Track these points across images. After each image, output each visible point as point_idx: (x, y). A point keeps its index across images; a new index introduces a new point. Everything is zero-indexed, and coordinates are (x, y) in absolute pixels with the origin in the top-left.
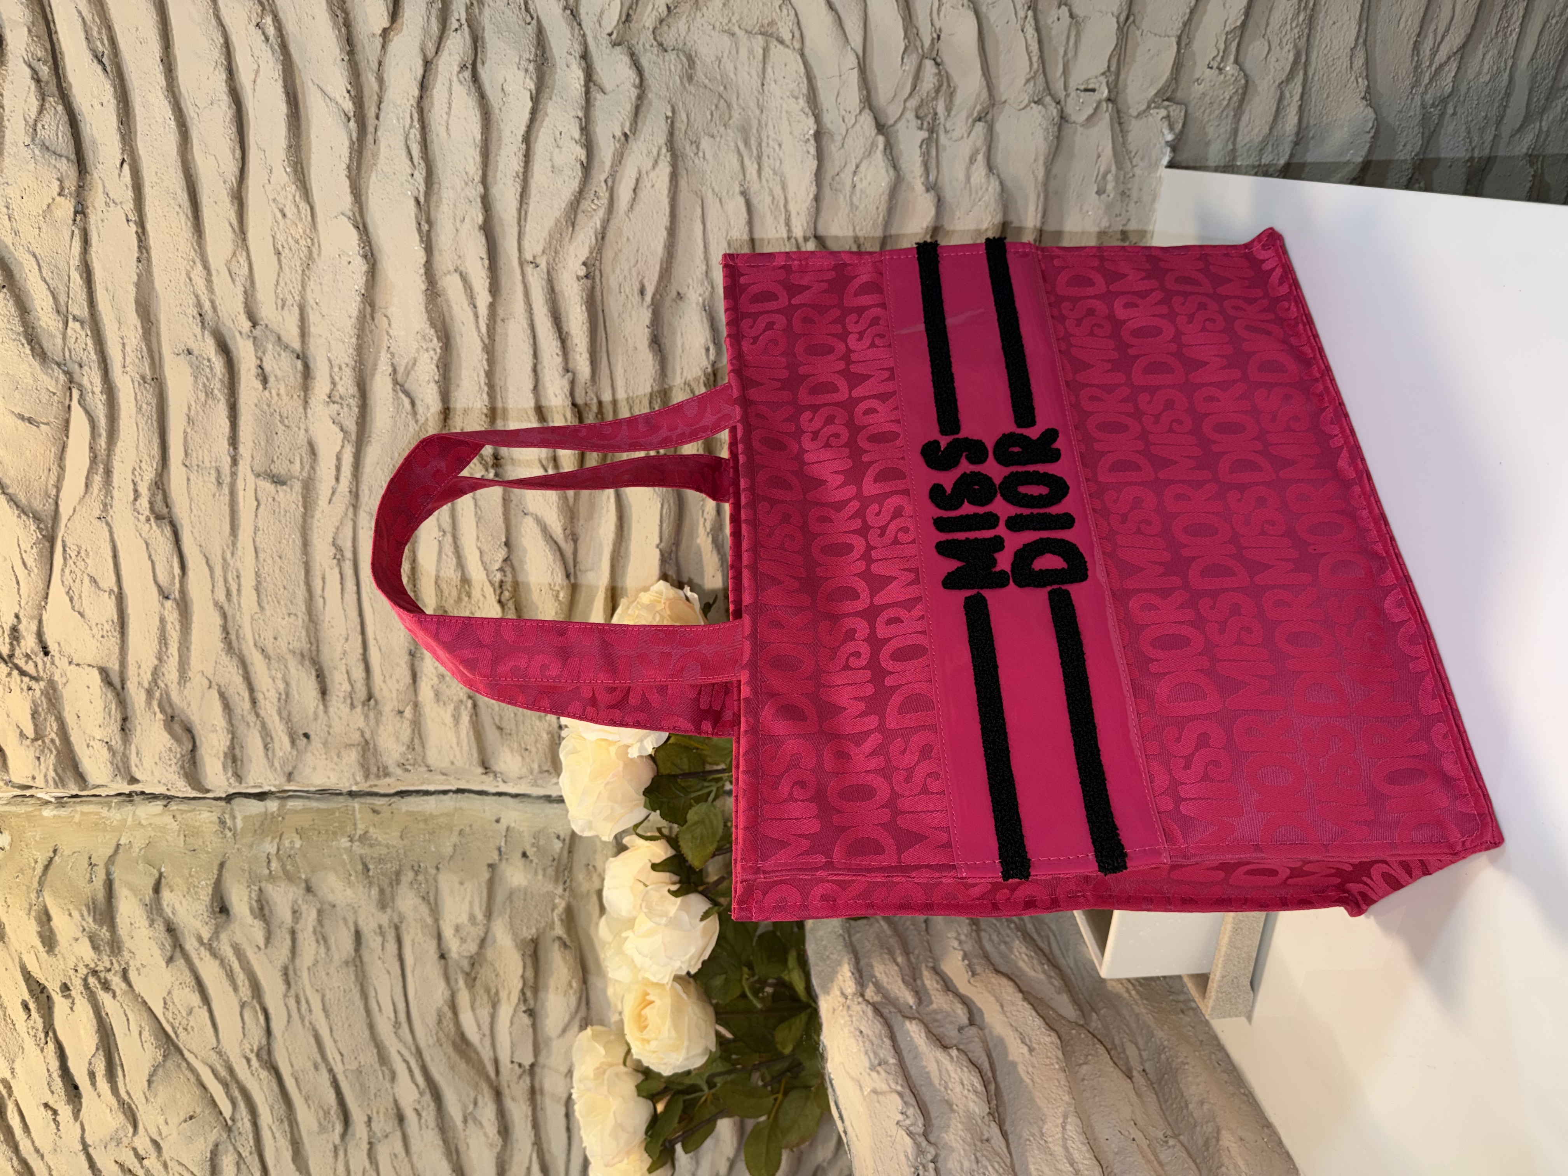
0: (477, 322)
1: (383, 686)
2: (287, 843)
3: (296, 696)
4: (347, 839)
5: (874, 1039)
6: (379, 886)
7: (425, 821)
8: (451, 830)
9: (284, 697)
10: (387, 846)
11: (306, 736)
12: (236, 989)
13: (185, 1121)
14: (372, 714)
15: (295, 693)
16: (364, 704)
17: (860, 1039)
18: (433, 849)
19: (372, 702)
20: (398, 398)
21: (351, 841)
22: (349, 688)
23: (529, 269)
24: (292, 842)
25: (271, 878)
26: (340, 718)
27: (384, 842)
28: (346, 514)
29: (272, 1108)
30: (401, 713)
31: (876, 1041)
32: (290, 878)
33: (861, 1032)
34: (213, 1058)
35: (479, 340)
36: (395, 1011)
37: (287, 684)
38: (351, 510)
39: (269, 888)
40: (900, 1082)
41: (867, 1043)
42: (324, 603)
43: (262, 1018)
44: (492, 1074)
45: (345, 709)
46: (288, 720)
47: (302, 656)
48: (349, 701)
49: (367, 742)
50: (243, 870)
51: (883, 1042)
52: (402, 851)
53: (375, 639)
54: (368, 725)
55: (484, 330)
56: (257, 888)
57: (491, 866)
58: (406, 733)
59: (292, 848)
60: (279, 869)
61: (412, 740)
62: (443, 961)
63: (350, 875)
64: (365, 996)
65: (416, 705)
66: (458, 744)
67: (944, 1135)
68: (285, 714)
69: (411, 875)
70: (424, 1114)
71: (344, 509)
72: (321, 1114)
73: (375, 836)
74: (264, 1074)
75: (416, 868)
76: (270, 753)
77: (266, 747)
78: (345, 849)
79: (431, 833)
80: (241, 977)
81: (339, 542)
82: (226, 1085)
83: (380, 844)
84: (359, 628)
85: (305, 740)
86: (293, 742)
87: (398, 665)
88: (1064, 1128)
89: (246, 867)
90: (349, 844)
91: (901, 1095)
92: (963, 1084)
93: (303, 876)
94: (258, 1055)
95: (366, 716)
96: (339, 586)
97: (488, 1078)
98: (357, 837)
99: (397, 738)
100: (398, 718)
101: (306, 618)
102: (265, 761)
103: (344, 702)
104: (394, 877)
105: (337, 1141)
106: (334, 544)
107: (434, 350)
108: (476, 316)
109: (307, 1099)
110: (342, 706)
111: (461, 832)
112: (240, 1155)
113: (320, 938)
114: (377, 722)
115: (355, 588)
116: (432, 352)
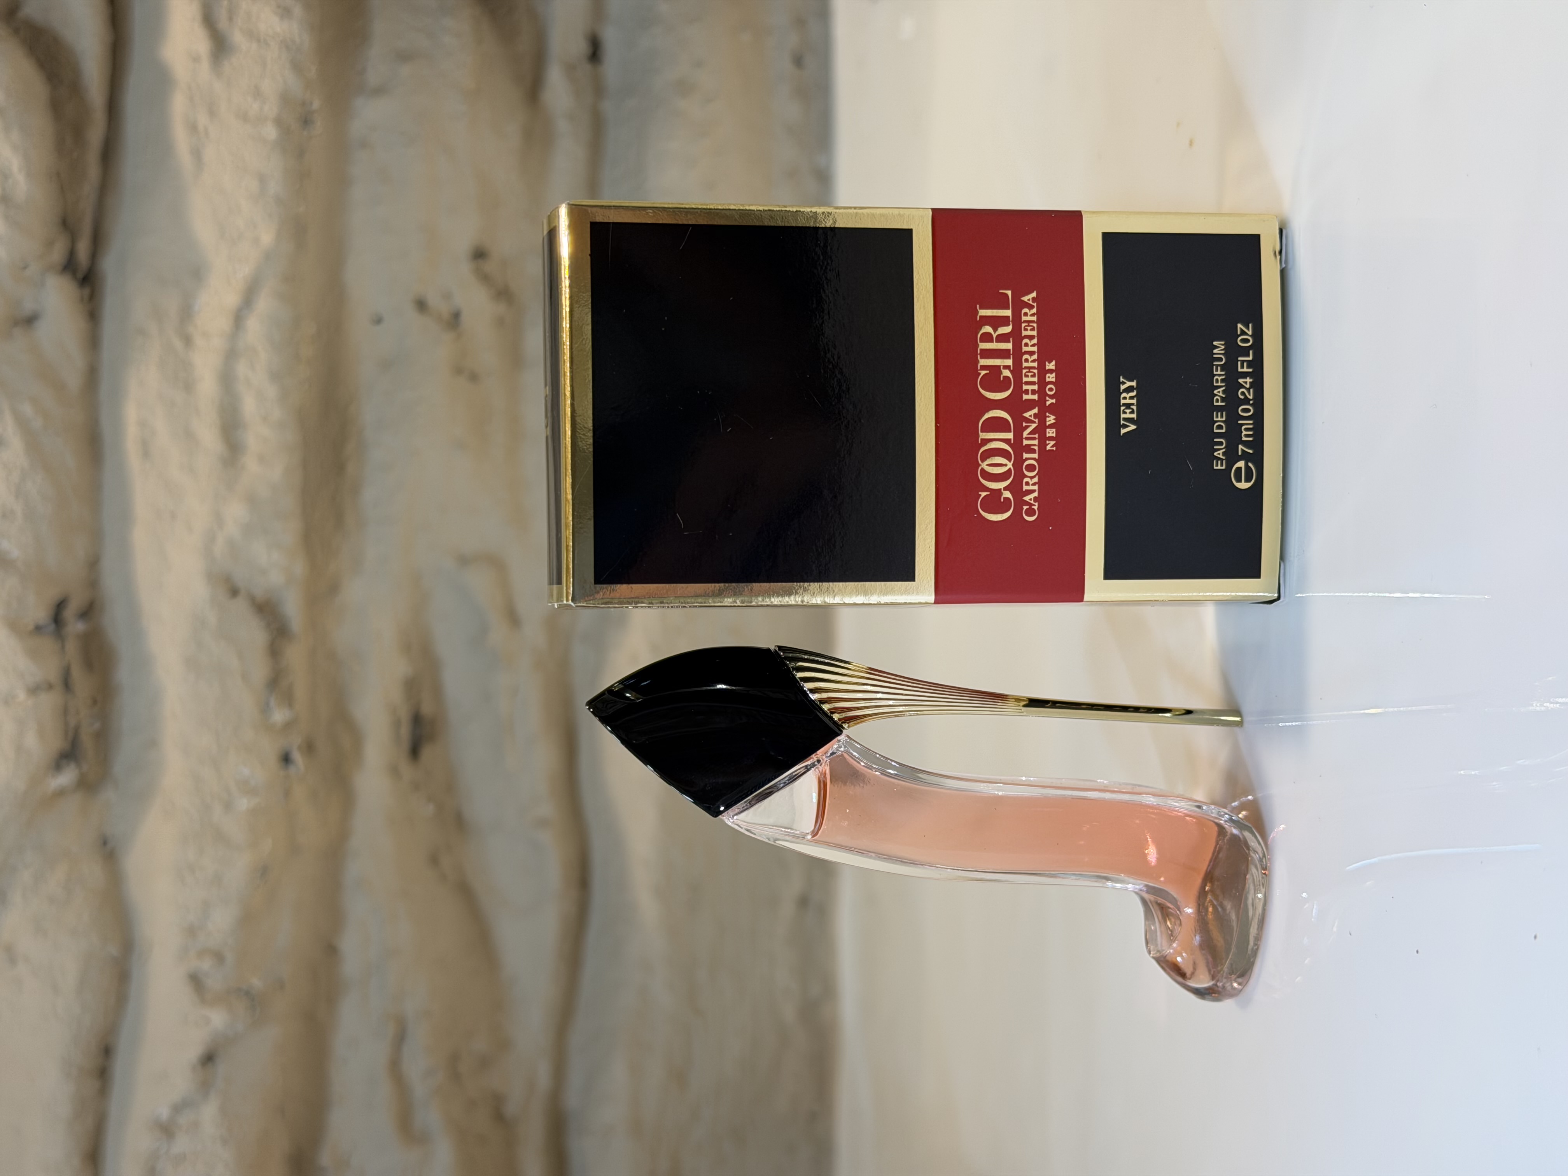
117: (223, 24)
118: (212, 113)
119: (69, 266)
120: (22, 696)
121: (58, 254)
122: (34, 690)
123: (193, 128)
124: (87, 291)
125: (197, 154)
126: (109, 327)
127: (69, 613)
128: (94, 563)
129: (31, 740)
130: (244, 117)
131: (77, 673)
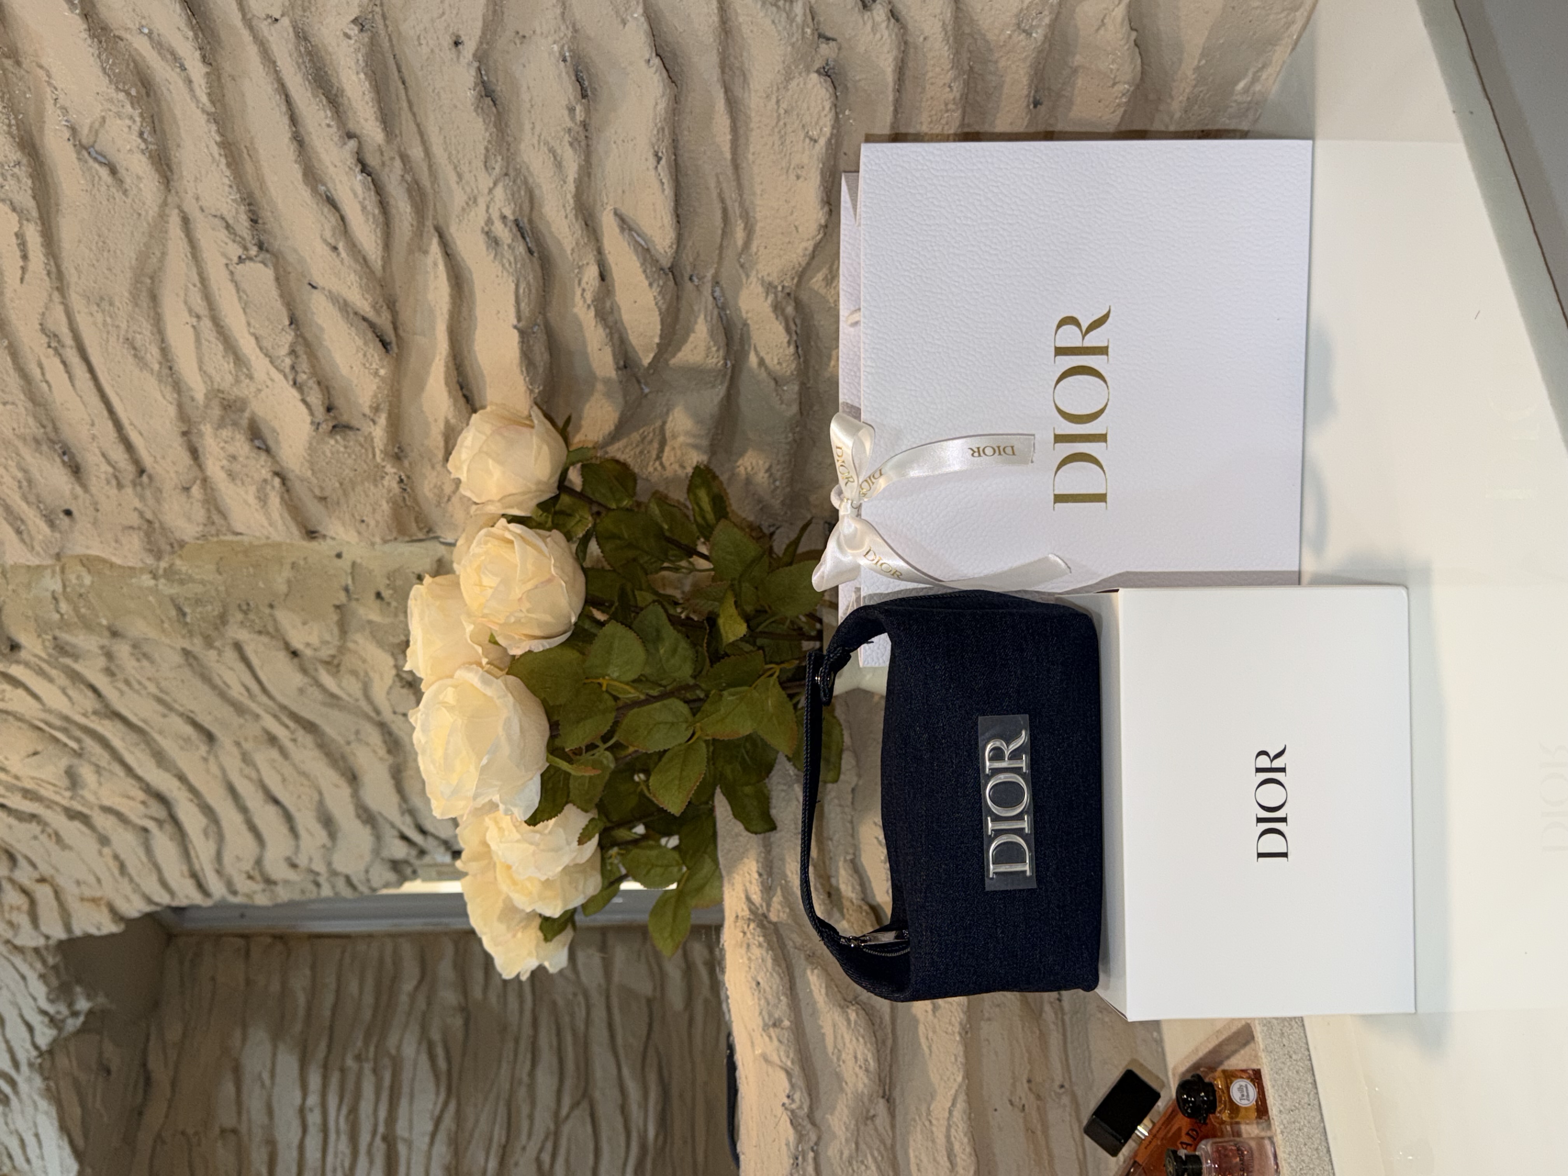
0: (192, 90)
1: (156, 466)
2: (73, 578)
3: (42, 481)
4: (149, 576)
5: (770, 997)
6: (201, 634)
7: (246, 552)
8: (282, 565)
9: (25, 484)
10: (203, 583)
11: (68, 513)
12: (51, 680)
13: (28, 756)
14: (148, 493)
15: (38, 476)
16: (134, 484)
17: (756, 993)
18: (261, 585)
19: (145, 478)
20: (90, 169)
21: (155, 577)
22: (110, 470)
23: (264, 27)
24: (79, 577)
25: (64, 625)
26: (108, 497)
27: (198, 577)
28: (51, 300)
29: (123, 739)
30: (187, 489)
31: (773, 1001)
32: (88, 626)
33: (758, 983)
34: (43, 715)
35: (199, 112)
36: (248, 689)
37: (25, 471)
38: (56, 296)
39: (65, 636)
40: (791, 1055)
41: (763, 1002)
42: (49, 386)
43: (90, 694)
44: (373, 714)
45: (113, 492)
46: (37, 502)
47: (37, 442)
48: (114, 482)
49: (149, 522)
50: (27, 617)
51: (780, 1000)
52: (222, 588)
53: (132, 424)
54: (146, 505)
55: (204, 99)
56: (50, 637)
57: (337, 607)
58: (199, 514)
59: (81, 585)
60: (72, 613)
61: (209, 518)
62: (296, 660)
63: (162, 622)
64: (206, 678)
65: (205, 480)
66: (271, 525)
67: (828, 1116)
68: (32, 498)
69: (240, 616)
70: (300, 739)
71: (45, 294)
72: (181, 742)
73: (184, 569)
74: (107, 722)
75: (245, 607)
76: (25, 536)
77: (19, 532)
78: (149, 589)
79: (257, 566)
80: (54, 673)
81: (50, 325)
82: (65, 730)
83: (191, 579)
84: (105, 413)
85: (66, 520)
86: (51, 524)
87: (170, 446)
88: (950, 1112)
89: (30, 613)
90: (152, 583)
91: (789, 1074)
92: (856, 1058)
93: (104, 622)
94: (95, 713)
95: (142, 498)
96: (66, 376)
97: (368, 718)
98: (161, 572)
99: (189, 519)
100: (183, 498)
101: (30, 405)
102: (22, 545)
103: (108, 482)
104: (218, 622)
105: (205, 755)
106: (43, 330)
107: (131, 118)
108: (189, 82)
109: (161, 732)
110: (107, 488)
111: (294, 565)
112: (97, 766)
113: (140, 656)
114: (158, 501)
115: (88, 375)
116: (128, 122)
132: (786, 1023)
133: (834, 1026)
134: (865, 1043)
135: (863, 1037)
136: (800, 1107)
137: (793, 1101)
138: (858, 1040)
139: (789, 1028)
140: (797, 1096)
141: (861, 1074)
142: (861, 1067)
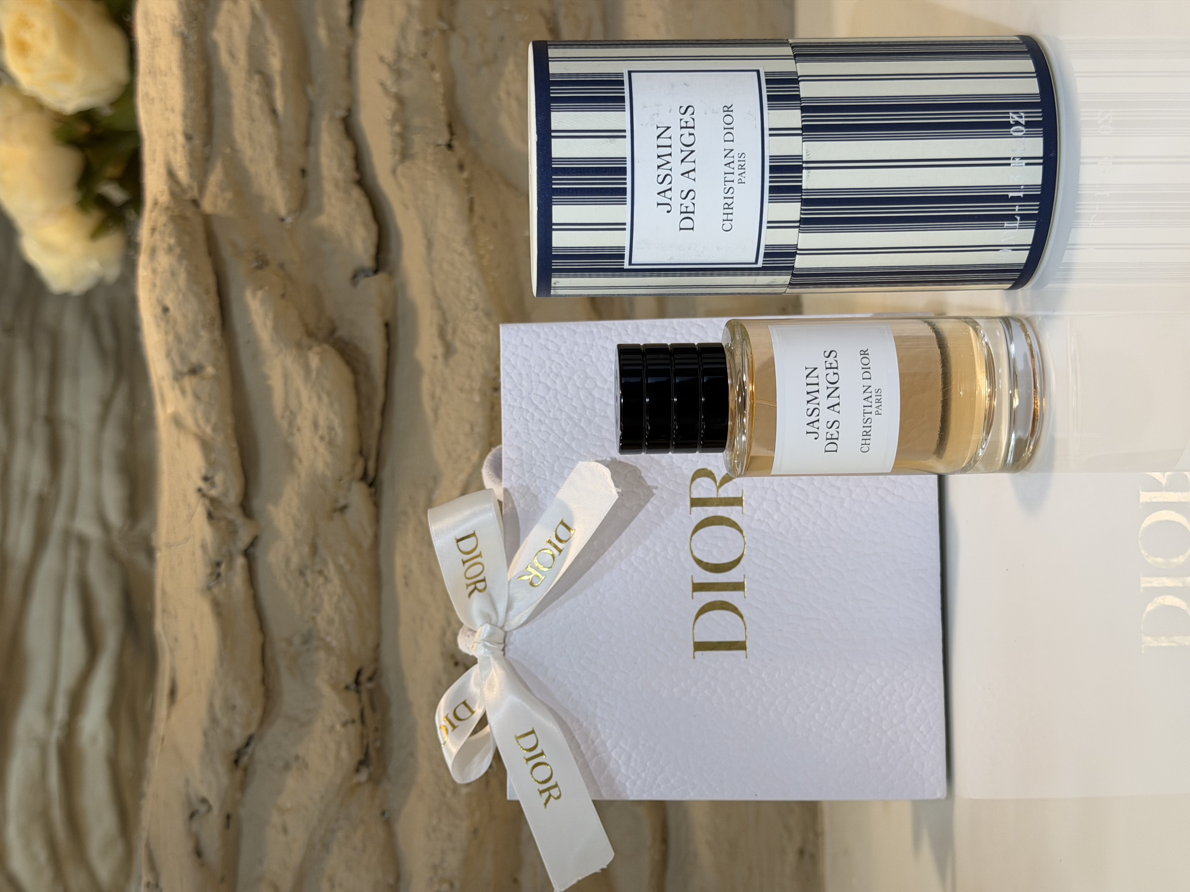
17: (163, 324)
33: (166, 310)
40: (214, 418)
41: (171, 338)
51: (198, 336)
67: (271, 508)
92: (316, 423)
117: (449, 337)
118: (444, 388)
119: (364, 477)
120: (338, 727)
121: (359, 471)
122: (345, 724)
123: (433, 396)
124: (373, 490)
125: (436, 411)
126: (385, 510)
127: (363, 678)
128: (377, 647)
129: (344, 753)
130: (461, 390)
131: (368, 712)
132: (210, 370)
133: (286, 377)
134: (331, 404)
135: (329, 394)
136: (225, 494)
137: (213, 485)
138: (320, 398)
139: (215, 377)
140: (219, 478)
141: (322, 448)
142: (322, 438)
